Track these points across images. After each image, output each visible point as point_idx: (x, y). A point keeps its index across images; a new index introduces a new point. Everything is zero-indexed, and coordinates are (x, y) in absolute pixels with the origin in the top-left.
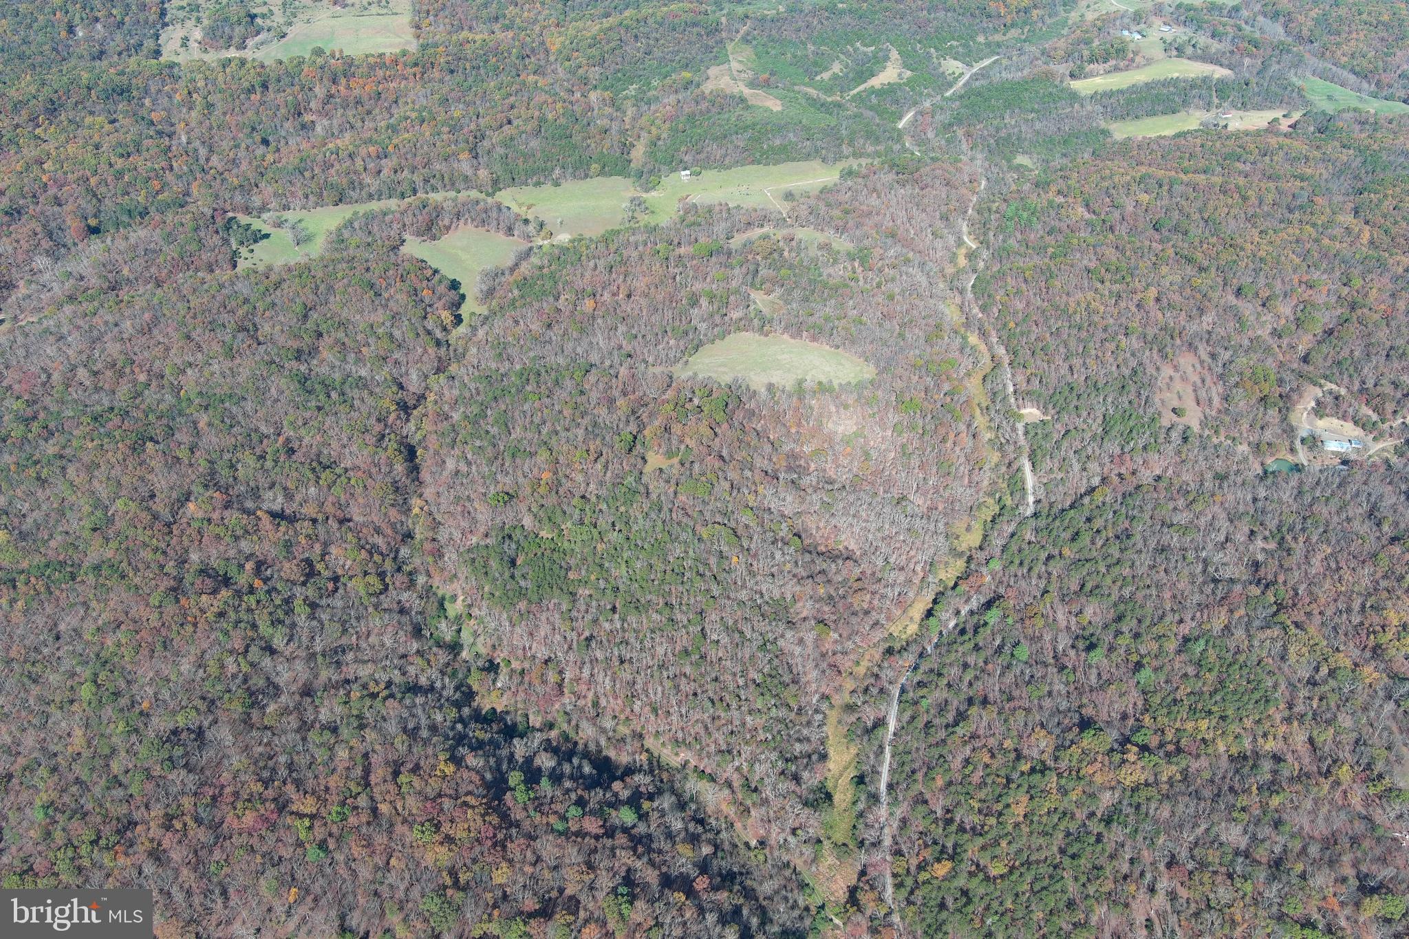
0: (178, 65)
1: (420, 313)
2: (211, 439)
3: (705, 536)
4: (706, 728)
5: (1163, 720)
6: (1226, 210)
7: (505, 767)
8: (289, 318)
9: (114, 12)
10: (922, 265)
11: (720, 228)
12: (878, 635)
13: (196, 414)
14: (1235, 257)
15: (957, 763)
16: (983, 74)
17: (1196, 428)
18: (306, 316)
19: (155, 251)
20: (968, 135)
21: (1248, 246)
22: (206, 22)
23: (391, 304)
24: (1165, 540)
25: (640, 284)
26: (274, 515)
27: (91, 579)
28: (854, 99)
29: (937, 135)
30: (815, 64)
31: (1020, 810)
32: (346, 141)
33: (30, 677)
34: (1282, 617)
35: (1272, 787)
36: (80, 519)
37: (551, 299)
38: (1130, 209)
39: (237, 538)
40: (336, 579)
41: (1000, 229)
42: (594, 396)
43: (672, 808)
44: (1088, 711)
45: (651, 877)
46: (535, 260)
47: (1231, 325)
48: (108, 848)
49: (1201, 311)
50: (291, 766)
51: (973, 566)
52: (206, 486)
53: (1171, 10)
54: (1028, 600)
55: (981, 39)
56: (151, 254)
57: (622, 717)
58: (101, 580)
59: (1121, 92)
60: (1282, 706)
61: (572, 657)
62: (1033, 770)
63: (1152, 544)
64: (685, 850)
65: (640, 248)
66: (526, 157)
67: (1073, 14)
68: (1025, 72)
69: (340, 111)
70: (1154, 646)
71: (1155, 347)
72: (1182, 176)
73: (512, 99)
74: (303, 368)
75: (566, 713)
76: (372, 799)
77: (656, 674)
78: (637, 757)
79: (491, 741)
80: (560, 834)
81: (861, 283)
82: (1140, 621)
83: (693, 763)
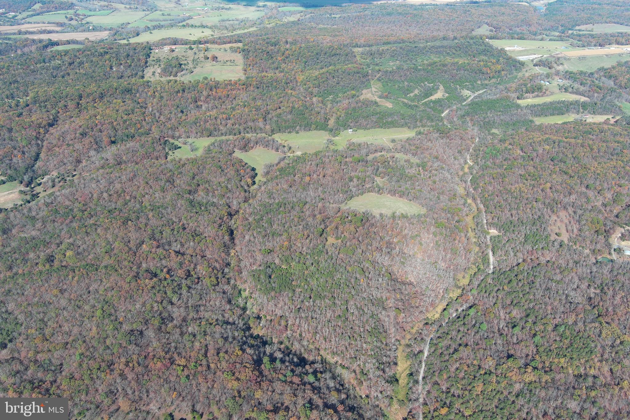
0: (151, 82)
1: (239, 178)
2: (153, 222)
3: (350, 270)
4: (346, 348)
5: (545, 358)
6: (583, 154)
7: (262, 355)
8: (187, 178)
9: (128, 61)
10: (448, 170)
11: (364, 152)
12: (422, 317)
13: (148, 213)
14: (586, 172)
15: (453, 369)
16: (479, 96)
17: (566, 242)
18: (194, 178)
19: (136, 151)
20: (472, 120)
21: (592, 168)
22: (162, 66)
23: (228, 174)
24: (549, 286)
25: (329, 172)
26: (176, 252)
27: (104, 271)
28: (423, 104)
29: (458, 120)
30: (408, 90)
31: (480, 389)
32: (214, 113)
33: (77, 306)
34: (600, 319)
35: (592, 388)
36: (101, 249)
37: (292, 176)
38: (541, 151)
39: (161, 259)
40: (199, 278)
41: (484, 157)
42: (308, 213)
43: (330, 378)
44: (512, 352)
45: (320, 402)
46: (287, 161)
47: (584, 200)
48: (103, 372)
49: (570, 194)
50: (176, 348)
51: (464, 292)
52: (150, 239)
53: (563, 73)
54: (487, 306)
55: (479, 82)
56: (135, 152)
57: (311, 341)
58: (108, 271)
59: (539, 105)
60: (598, 355)
61: (292, 315)
62: (486, 373)
63: (544, 287)
64: (334, 395)
65: (330, 158)
66: (286, 122)
67: (520, 74)
68: (498, 96)
69: (212, 101)
70: (542, 327)
71: (549, 207)
72: (564, 139)
73: (282, 99)
74: (191, 197)
75: (288, 338)
76: (208, 361)
77: (326, 324)
78: (317, 358)
79: (257, 345)
80: (283, 382)
81: (422, 176)
82: (536, 317)
83: (340, 362)
